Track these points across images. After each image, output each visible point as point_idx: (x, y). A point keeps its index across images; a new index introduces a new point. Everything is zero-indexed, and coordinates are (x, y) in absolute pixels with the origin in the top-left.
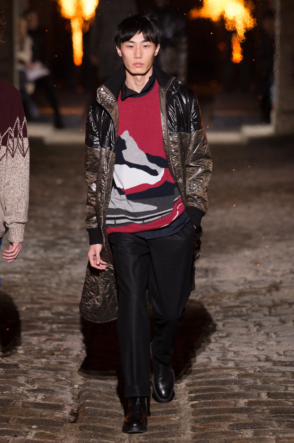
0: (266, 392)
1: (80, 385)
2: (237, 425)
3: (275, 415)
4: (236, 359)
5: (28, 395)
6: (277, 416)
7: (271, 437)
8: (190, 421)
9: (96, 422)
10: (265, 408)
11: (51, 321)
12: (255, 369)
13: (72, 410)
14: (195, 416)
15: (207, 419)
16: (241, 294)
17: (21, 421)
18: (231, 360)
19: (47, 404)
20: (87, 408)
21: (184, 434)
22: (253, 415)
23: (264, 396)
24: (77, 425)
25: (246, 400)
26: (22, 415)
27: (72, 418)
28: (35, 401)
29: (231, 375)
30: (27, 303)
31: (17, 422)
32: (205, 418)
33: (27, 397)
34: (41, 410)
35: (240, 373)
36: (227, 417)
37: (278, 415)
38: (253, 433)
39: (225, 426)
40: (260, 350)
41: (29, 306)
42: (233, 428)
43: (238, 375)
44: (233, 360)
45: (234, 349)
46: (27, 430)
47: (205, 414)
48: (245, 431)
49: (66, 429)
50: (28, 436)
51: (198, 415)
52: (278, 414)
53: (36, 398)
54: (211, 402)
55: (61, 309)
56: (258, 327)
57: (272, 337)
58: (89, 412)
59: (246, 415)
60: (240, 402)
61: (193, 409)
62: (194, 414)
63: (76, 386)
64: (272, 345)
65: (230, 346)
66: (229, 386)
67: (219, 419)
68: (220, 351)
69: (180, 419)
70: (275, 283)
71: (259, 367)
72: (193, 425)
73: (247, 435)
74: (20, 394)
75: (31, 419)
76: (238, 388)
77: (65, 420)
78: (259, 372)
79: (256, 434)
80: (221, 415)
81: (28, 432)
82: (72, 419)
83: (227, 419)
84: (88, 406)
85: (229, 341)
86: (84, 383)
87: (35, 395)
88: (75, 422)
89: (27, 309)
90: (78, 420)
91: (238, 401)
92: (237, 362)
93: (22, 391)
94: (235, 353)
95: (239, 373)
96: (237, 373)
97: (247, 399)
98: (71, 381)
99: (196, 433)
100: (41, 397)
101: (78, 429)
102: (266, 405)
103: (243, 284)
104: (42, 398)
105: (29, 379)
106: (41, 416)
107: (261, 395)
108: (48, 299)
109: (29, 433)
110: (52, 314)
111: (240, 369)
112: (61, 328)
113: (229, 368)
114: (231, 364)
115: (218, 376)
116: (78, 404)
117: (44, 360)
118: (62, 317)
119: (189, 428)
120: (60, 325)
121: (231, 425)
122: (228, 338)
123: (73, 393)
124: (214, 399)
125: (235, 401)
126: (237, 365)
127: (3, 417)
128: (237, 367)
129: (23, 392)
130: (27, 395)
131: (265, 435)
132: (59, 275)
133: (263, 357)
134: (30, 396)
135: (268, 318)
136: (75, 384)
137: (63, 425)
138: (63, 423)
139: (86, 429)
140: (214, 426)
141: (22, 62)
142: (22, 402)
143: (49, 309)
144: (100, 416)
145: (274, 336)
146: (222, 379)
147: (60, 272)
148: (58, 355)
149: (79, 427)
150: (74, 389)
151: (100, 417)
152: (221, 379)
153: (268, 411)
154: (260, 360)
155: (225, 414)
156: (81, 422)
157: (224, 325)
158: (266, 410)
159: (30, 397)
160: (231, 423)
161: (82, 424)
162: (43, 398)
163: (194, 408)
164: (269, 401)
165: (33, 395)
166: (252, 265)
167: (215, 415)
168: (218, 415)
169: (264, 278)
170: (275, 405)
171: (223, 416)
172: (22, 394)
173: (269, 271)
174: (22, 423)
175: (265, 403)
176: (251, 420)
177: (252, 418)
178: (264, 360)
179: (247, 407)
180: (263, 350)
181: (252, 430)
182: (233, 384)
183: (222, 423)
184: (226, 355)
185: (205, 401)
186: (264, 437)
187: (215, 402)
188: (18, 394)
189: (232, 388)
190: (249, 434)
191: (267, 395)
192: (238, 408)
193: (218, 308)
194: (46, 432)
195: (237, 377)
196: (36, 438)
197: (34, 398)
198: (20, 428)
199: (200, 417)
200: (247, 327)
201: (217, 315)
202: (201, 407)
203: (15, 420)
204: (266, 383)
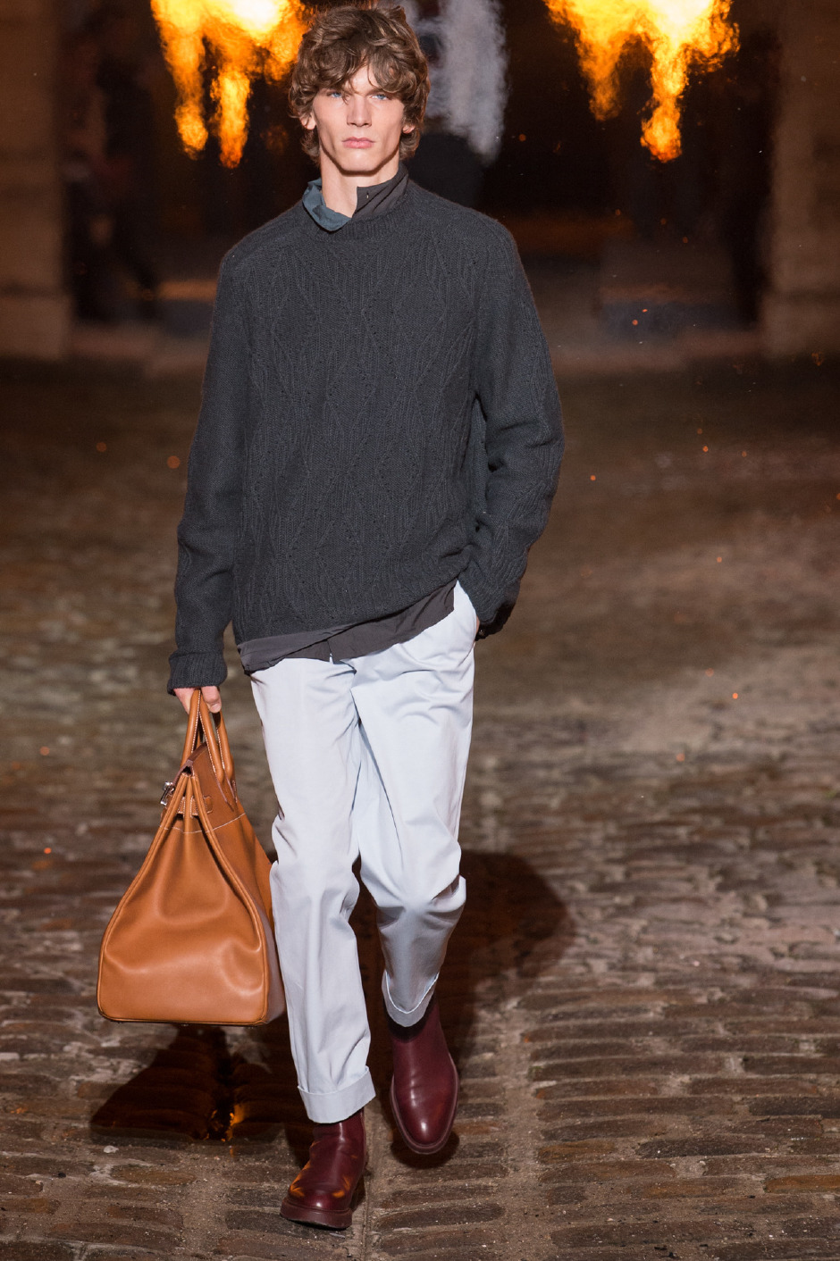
0: (739, 1057)
2: (660, 1144)
3: (765, 1118)
4: (661, 965)
5: (94, 1063)
6: (768, 1120)
7: (753, 1178)
8: (534, 1136)
10: (737, 1098)
12: (712, 994)
14: (546, 1120)
15: (580, 1128)
16: (675, 789)
17: (75, 1134)
18: (645, 969)
21: (517, 1170)
22: (705, 1119)
23: (733, 1065)
25: (686, 1079)
26: (76, 1119)
28: (112, 1079)
29: (646, 1011)
30: (91, 815)
31: (63, 1138)
32: (573, 1128)
33: (91, 1069)
35: (671, 1005)
36: (634, 1122)
37: (772, 1118)
38: (704, 1167)
39: (627, 1149)
40: (726, 942)
41: (96, 823)
42: (651, 1152)
43: (664, 1009)
44: (652, 970)
45: (655, 938)
46: (90, 1157)
47: (573, 1117)
48: (683, 1161)
49: (196, 1156)
50: (93, 1174)
51: (556, 1116)
52: (772, 1114)
53: (115, 1071)
54: (590, 1082)
56: (719, 879)
57: (756, 907)
59: (684, 1118)
60: (669, 1083)
61: (543, 1102)
62: (544, 1117)
64: (758, 928)
65: (644, 930)
66: (640, 1039)
67: (614, 1129)
68: (616, 946)
69: (506, 1128)
70: (768, 757)
71: (723, 989)
72: (541, 1145)
73: (688, 1171)
74: (72, 1061)
76: (664, 1046)
78: (722, 1000)
79: (712, 1168)
80: (619, 1118)
81: (92, 1164)
83: (632, 1129)
85: (641, 919)
87: (112, 1065)
88: (220, 1135)
89: (92, 830)
90: (228, 1133)
91: (666, 1080)
92: (661, 974)
93: (75, 1051)
94: (657, 948)
95: (666, 1005)
96: (661, 1003)
97: (689, 1074)
99: (550, 1167)
100: (128, 1070)
101: (228, 1155)
102: (741, 1091)
103: (680, 764)
104: (132, 1073)
107: (727, 1065)
109: (96, 1167)
111: (669, 994)
113: (640, 992)
114: (645, 981)
115: (611, 1012)
119: (530, 1153)
121: (644, 1145)
122: (638, 910)
124: (599, 1073)
125: (655, 1081)
126: (658, 983)
127: (25, 1122)
128: (663, 988)
129: (78, 1056)
130: (91, 1065)
131: (737, 1171)
133: (733, 962)
134: (98, 1067)
135: (747, 853)
137: (187, 1146)
138: (187, 1139)
140: (600, 1148)
142: (78, 1082)
145: (763, 904)
146: (622, 1020)
149: (231, 1150)
152: (618, 1020)
153: (746, 1106)
154: (724, 970)
155: (628, 1116)
157: (627, 874)
158: (738, 1103)
159: (99, 1070)
160: (644, 1140)
162: (135, 1071)
163: (545, 1099)
164: (748, 1080)
165: (107, 1064)
166: (705, 711)
167: (600, 1119)
168: (610, 1118)
169: (738, 744)
170: (763, 1092)
171: (623, 1121)
172: (77, 1061)
173: (750, 727)
174: (75, 1140)
175: (738, 1085)
176: (698, 1130)
177: (701, 1125)
178: (737, 968)
179: (689, 1096)
180: (733, 942)
181: (700, 1157)
182: (651, 1033)
183: (620, 1139)
184: (631, 954)
185: (575, 1080)
186: (733, 1176)
187: (602, 1082)
188: (65, 1060)
189: (649, 1046)
190: (692, 1168)
191: (742, 1064)
192: (664, 1099)
193: (612, 829)
194: (142, 1164)
195: (661, 1014)
196: (115, 1178)
197: (109, 1072)
198: (70, 1152)
199: (560, 1123)
200: (690, 880)
201: (609, 845)
202: (564, 1097)
203: (58, 1132)
204: (741, 1031)
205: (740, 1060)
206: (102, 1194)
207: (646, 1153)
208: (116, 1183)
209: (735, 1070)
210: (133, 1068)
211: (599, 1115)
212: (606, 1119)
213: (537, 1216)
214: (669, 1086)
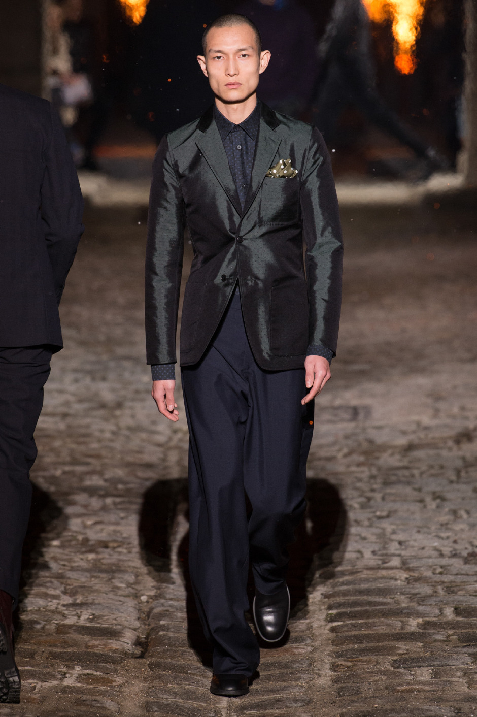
0: (452, 607)
1: (150, 597)
2: (406, 660)
3: (468, 644)
4: (403, 553)
5: (66, 612)
6: (470, 645)
7: (461, 680)
8: (329, 655)
9: (176, 657)
10: (451, 632)
11: (102, 492)
12: (435, 569)
13: (138, 638)
14: (337, 645)
15: (357, 650)
16: (410, 447)
17: (55, 656)
18: (394, 555)
19: (97, 627)
20: (161, 633)
21: (320, 676)
22: (431, 645)
23: (449, 613)
24: (146, 661)
25: (420, 620)
26: (56, 646)
27: (137, 650)
28: (77, 622)
29: (396, 580)
30: (64, 463)
31: (47, 658)
32: (353, 650)
33: (64, 616)
34: (87, 638)
35: (410, 576)
36: (389, 647)
37: (472, 644)
38: (432, 674)
39: (386, 663)
40: (442, 538)
41: (67, 468)
42: (400, 665)
43: (407, 579)
44: (399, 555)
45: (401, 537)
46: (64, 670)
47: (353, 643)
48: (418, 671)
49: (127, 668)
50: (65, 679)
51: (342, 644)
52: (472, 642)
53: (79, 617)
54: (362, 623)
55: (120, 473)
56: (438, 501)
57: (461, 517)
58: (165, 640)
59: (421, 644)
60: (410, 623)
61: (335, 634)
62: (335, 643)
63: (144, 598)
64: (462, 530)
65: (394, 532)
66: (392, 596)
67: (377, 651)
68: (378, 541)
69: (313, 651)
70: (467, 428)
71: (442, 567)
72: (334, 660)
73: (422, 676)
74: (53, 612)
75: (70, 652)
76: (406, 601)
77: (126, 654)
78: (441, 573)
79: (436, 675)
80: (380, 644)
81: (65, 674)
82: (138, 652)
83: (390, 651)
84: (163, 630)
85: (392, 524)
86: (156, 592)
87: (77, 614)
88: (142, 656)
89: (64, 473)
90: (146, 654)
91: (408, 621)
92: (405, 558)
93: (55, 606)
94: (400, 543)
95: (408, 576)
96: (405, 575)
97: (422, 618)
98: (137, 590)
99: (339, 674)
100: (87, 617)
101: (147, 667)
102: (453, 628)
103: (414, 432)
104: (89, 618)
105: (68, 587)
106: (87, 647)
107: (445, 612)
108: (98, 457)
109: (68, 675)
110: (106, 481)
111: (409, 569)
112: (120, 503)
113: (392, 568)
114: (395, 562)
115: (375, 580)
116: (146, 627)
117: (91, 556)
118: (120, 486)
119: (328, 666)
120: (118, 500)
121: (395, 661)
122: (391, 520)
123: (139, 610)
124: (368, 617)
125: (402, 622)
126: (404, 563)
127: (25, 649)
128: (405, 565)
129: (57, 608)
130: (64, 613)
131: (452, 676)
132: (115, 417)
133: (447, 550)
134: (69, 615)
135: (455, 486)
136: (143, 595)
137: (122, 662)
138: (122, 658)
139: (159, 667)
140: (369, 661)
141: (55, 72)
142: (56, 624)
143: (100, 473)
144: (183, 647)
145: (465, 516)
146: (381, 585)
147: (118, 413)
148: (114, 548)
149: (149, 664)
150: (141, 602)
151: (183, 649)
152: (378, 585)
153: (456, 637)
154: (442, 555)
155: (386, 643)
156: (152, 656)
157: (383, 499)
158: (452, 635)
159: (69, 617)
160: (395, 658)
161: (153, 660)
162: (91, 617)
163: (336, 632)
164: (457, 621)
165: (74, 613)
166: (429, 401)
167: (369, 645)
168: (374, 644)
169: (448, 421)
170: (466, 628)
171: (383, 646)
172: (56, 611)
173: (455, 410)
174: (56, 659)
175: (451, 624)
176: (427, 652)
177: (429, 648)
178: (449, 554)
179: (421, 631)
180: (448, 538)
181: (429, 668)
182: (399, 593)
183: (381, 657)
184: (387, 546)
185: (354, 621)
186: (449, 679)
187: (369, 623)
188: (49, 611)
189: (398, 600)
190: (424, 674)
191: (453, 612)
192: (408, 633)
193: (374, 471)
194: (95, 673)
195: (405, 582)
196: (79, 682)
197: (76, 618)
198: (52, 666)
199: (344, 647)
200: (421, 501)
201: (373, 481)
202: (347, 631)
203: (45, 654)
204: (453, 592)
205: (453, 609)
206: (71, 692)
207: (397, 665)
208: (79, 685)
209: (450, 615)
210: (90, 616)
211: (368, 643)
212: (373, 645)
213: (332, 703)
214: (410, 625)
